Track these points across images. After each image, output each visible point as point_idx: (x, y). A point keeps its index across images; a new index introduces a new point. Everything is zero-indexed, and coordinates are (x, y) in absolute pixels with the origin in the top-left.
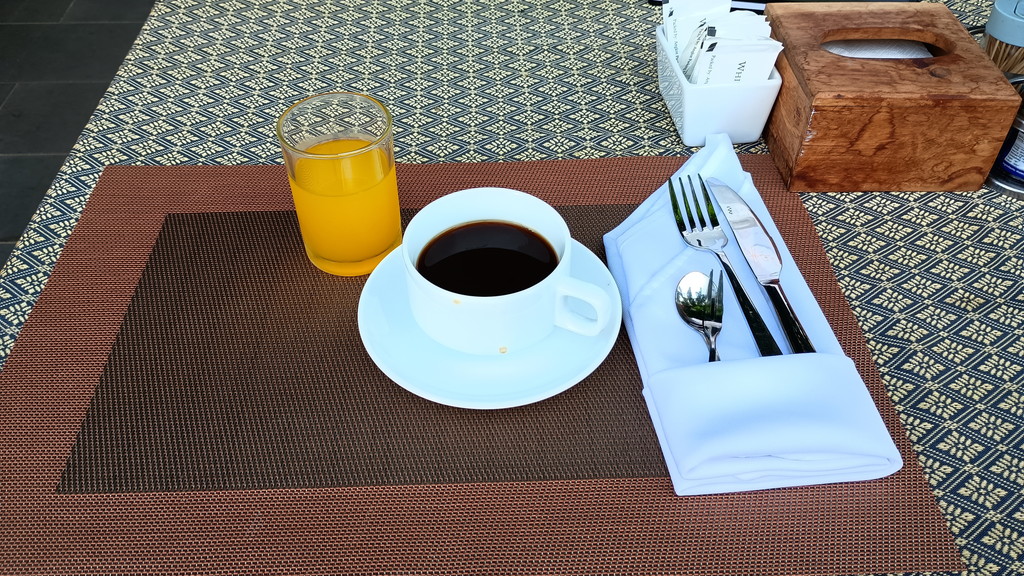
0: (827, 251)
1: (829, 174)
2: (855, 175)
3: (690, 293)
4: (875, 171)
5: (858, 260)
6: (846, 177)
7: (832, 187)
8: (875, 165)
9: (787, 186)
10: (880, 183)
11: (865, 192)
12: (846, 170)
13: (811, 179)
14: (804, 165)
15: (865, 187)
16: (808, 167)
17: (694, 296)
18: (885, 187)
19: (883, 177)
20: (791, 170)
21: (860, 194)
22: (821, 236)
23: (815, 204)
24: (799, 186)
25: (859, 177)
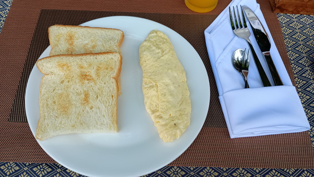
0: (285, 39)
1: (290, 7)
2: (299, 8)
3: (238, 58)
4: (307, 7)
5: (295, 44)
6: (296, 9)
7: (289, 12)
8: (307, 5)
9: (272, 10)
10: (307, 12)
11: (301, 15)
12: (296, 6)
13: (282, 9)
14: (281, 3)
15: (302, 13)
16: (282, 4)
17: (240, 60)
18: (308, 13)
19: (309, 10)
20: (275, 5)
21: (299, 15)
22: (283, 33)
23: (282, 18)
24: (277, 11)
25: (300, 9)
